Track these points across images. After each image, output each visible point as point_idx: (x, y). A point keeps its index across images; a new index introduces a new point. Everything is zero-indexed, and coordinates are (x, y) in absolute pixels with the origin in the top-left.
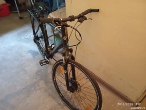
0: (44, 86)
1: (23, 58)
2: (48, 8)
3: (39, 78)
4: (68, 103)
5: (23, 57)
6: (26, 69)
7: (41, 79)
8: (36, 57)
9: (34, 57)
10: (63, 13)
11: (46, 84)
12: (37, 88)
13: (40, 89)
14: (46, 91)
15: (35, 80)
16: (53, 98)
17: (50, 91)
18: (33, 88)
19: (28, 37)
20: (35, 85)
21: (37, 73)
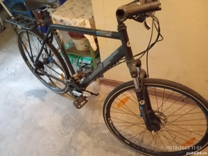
0: (88, 139)
1: (24, 108)
3: (73, 131)
4: (144, 149)
5: (22, 106)
6: (41, 124)
7: (77, 130)
8: (46, 97)
9: (43, 100)
11: (89, 135)
12: (79, 148)
13: (84, 147)
14: (96, 146)
15: (67, 136)
16: (115, 152)
17: (103, 142)
18: (73, 151)
19: (13, 71)
20: (73, 144)
21: (64, 123)
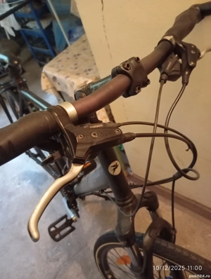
2: (45, 51)
10: (83, 55)
